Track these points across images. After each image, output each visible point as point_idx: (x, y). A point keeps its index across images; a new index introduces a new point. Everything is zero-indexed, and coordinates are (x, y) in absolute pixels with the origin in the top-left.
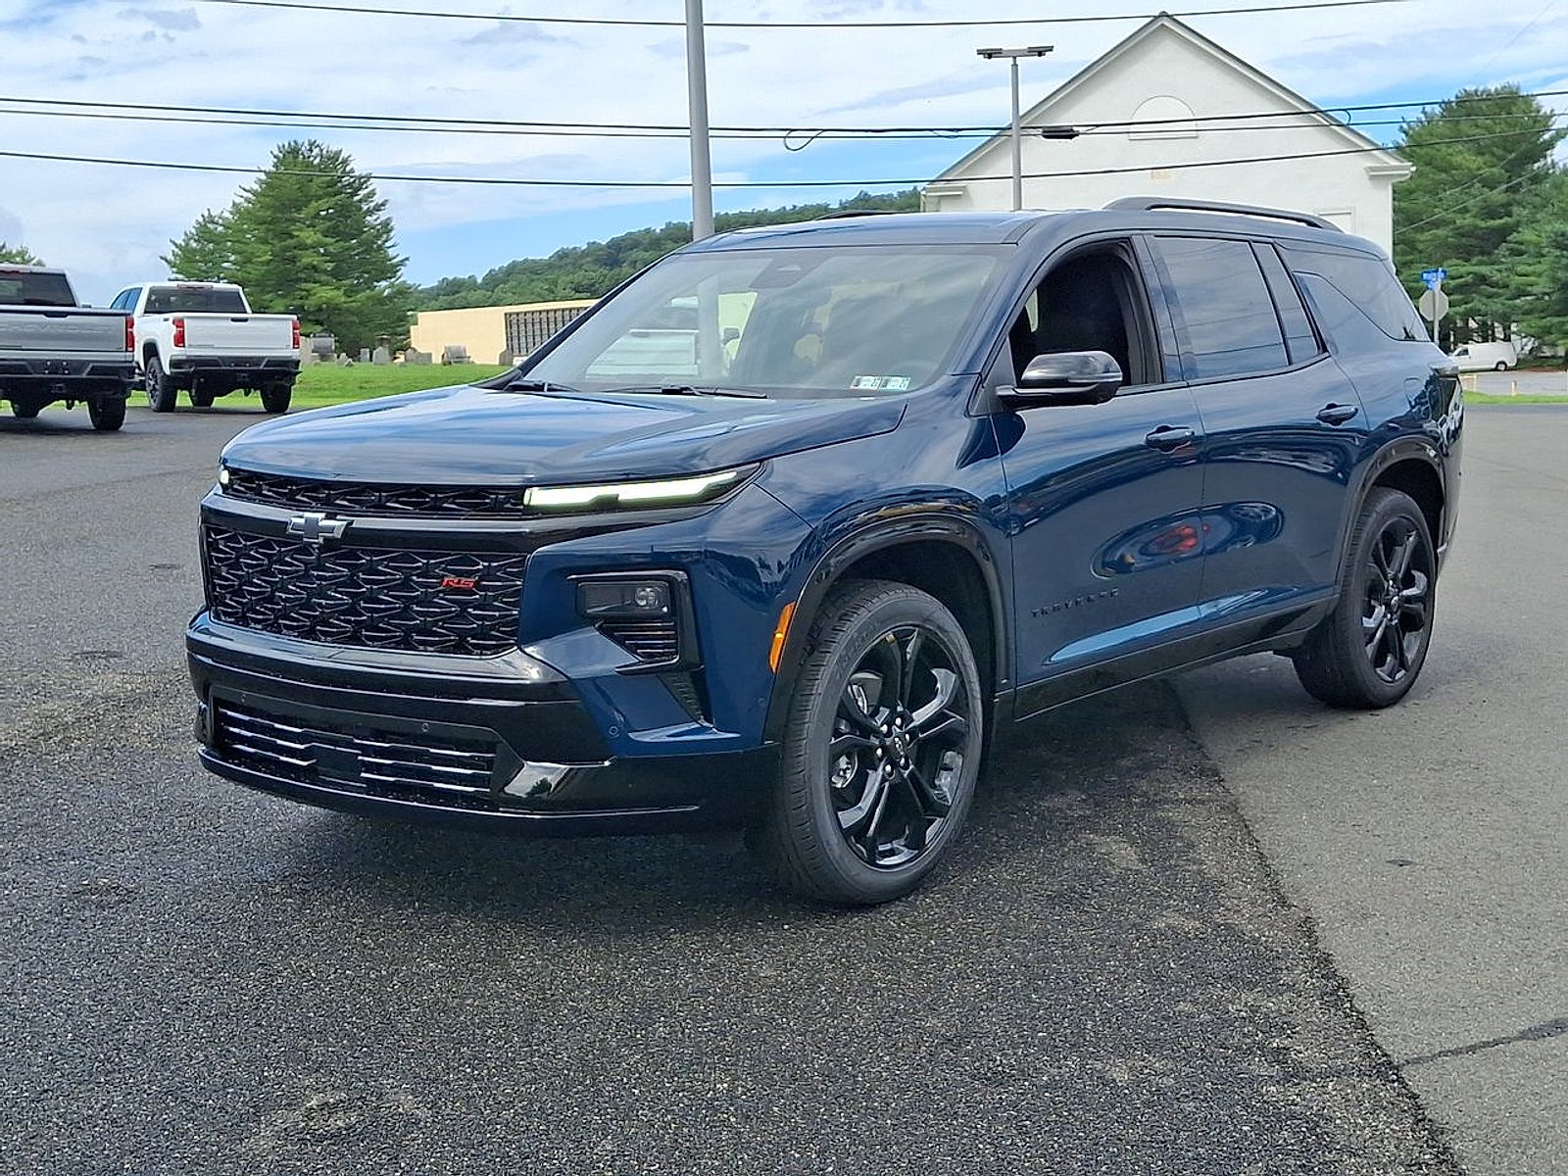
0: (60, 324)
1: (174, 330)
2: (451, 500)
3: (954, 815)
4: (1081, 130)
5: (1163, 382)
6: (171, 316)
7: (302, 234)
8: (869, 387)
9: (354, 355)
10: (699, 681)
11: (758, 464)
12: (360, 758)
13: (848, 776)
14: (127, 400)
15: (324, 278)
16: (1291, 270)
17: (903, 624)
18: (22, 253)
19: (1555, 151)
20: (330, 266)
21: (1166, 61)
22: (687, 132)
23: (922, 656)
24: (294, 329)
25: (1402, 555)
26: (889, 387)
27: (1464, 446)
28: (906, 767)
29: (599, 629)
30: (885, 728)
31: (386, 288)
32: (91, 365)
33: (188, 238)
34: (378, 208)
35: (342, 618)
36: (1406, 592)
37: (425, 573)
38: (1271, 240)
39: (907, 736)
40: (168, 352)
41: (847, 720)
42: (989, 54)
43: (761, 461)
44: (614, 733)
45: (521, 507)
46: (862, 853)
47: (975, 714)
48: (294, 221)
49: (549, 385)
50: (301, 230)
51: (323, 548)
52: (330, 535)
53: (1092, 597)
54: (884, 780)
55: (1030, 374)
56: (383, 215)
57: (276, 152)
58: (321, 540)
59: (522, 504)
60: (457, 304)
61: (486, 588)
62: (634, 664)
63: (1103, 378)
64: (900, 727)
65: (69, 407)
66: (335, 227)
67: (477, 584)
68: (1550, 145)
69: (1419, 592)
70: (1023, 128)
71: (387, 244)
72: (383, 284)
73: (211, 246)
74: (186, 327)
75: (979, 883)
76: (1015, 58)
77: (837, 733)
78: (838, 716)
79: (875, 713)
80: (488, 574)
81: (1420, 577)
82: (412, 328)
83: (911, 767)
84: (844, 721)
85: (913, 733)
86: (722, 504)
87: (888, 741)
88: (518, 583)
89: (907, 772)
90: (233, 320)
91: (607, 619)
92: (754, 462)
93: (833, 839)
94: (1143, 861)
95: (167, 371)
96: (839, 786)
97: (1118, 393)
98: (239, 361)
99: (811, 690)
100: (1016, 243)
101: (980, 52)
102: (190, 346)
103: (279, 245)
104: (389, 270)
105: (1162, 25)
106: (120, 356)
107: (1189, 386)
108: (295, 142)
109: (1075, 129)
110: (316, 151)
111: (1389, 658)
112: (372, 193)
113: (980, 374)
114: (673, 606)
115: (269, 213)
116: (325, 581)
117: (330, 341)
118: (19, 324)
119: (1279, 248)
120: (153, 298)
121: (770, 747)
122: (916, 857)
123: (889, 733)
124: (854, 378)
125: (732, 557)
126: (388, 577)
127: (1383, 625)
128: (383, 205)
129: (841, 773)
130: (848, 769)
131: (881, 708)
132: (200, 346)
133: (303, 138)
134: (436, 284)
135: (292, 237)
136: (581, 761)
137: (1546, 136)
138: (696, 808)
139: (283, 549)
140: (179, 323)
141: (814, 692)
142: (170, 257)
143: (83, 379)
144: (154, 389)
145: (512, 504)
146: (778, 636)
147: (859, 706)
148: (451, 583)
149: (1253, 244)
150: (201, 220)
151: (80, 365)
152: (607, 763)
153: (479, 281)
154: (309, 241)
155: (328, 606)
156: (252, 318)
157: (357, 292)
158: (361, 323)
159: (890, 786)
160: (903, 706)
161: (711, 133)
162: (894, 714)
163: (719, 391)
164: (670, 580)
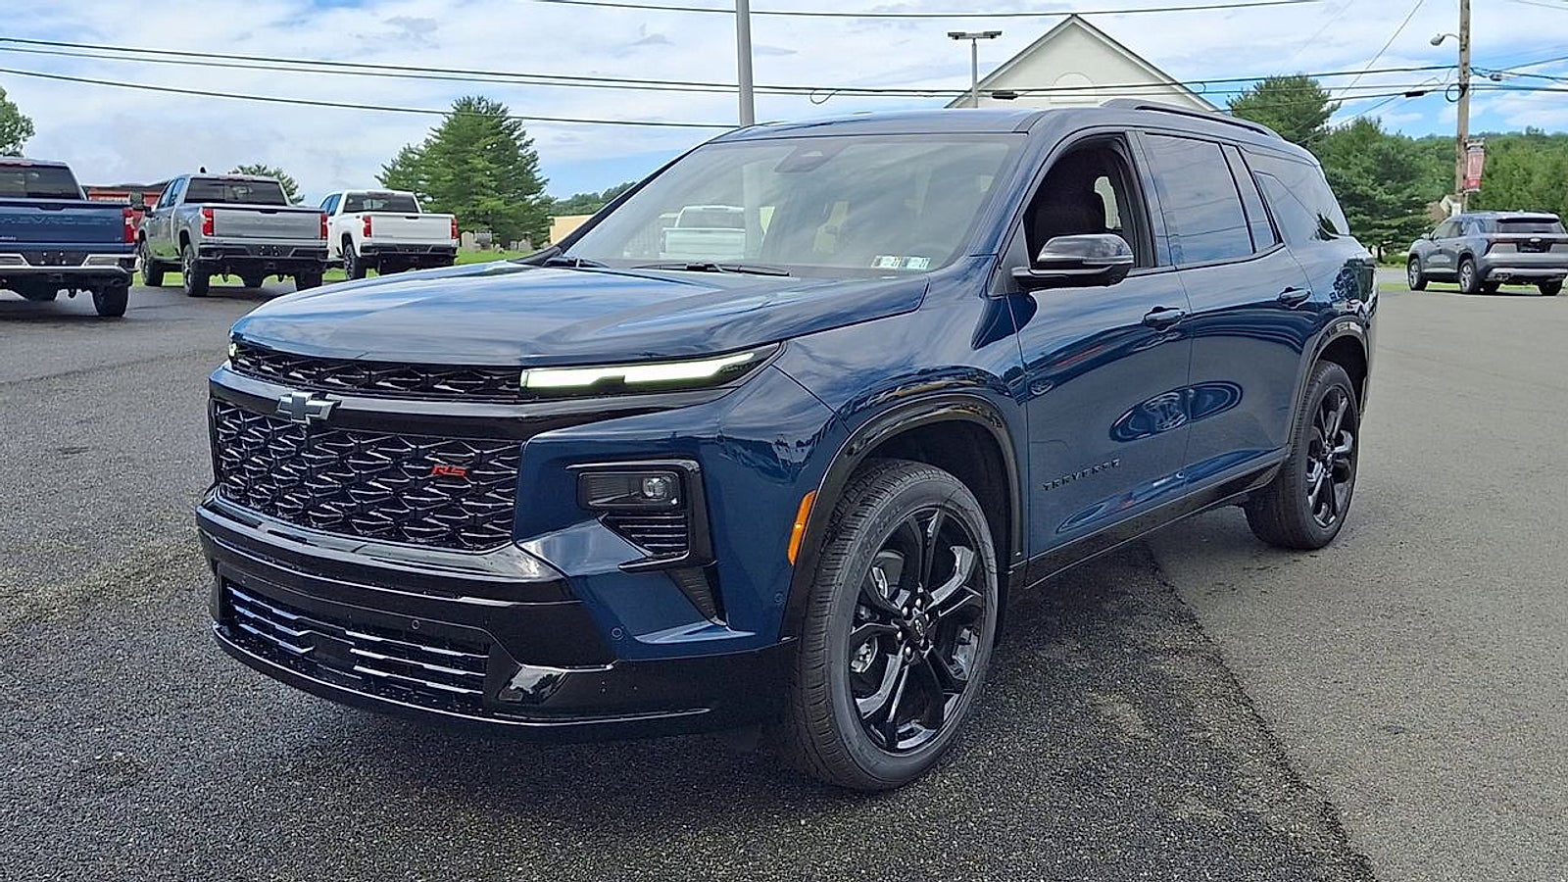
0: (272, 219)
1: (364, 225)
2: (443, 380)
3: (969, 691)
4: (1019, 93)
5: (1155, 266)
6: (361, 214)
7: (476, 161)
8: (889, 267)
9: (506, 246)
10: (713, 577)
11: (778, 344)
12: (353, 650)
13: (868, 660)
14: (324, 275)
15: (489, 192)
16: (1252, 170)
17: (922, 507)
18: (277, 173)
19: (1330, 119)
20: (494, 184)
21: (1075, 46)
22: (737, 89)
23: (943, 536)
24: (453, 224)
25: (1336, 419)
26: (909, 266)
27: (1378, 324)
28: (925, 647)
29: (603, 522)
30: (905, 610)
31: (533, 200)
32: (295, 249)
33: (394, 163)
34: (527, 144)
35: (333, 503)
36: (1337, 449)
37: (417, 458)
38: (1235, 143)
39: (927, 616)
40: (359, 241)
41: (867, 607)
42: (956, 36)
43: (781, 341)
44: (616, 634)
45: (518, 389)
46: (881, 740)
47: (992, 588)
48: (469, 152)
49: (582, 261)
50: (473, 158)
51: (310, 429)
52: (317, 416)
53: (1096, 468)
54: (904, 663)
55: (1043, 256)
56: (531, 149)
57: (455, 105)
58: (308, 421)
59: (519, 386)
60: (584, 212)
61: (477, 478)
62: (639, 561)
63: (1115, 260)
64: (920, 609)
65: (280, 280)
66: (498, 157)
67: (469, 473)
68: (1327, 115)
69: (1347, 449)
70: (980, 91)
71: (534, 169)
72: (532, 197)
73: (411, 169)
74: (372, 223)
75: (995, 756)
76: (974, 39)
77: (857, 622)
78: (859, 602)
79: (893, 597)
80: (480, 462)
81: (1348, 438)
82: (551, 227)
83: (931, 647)
84: (864, 608)
85: (932, 612)
86: (738, 387)
87: (909, 623)
88: (513, 472)
89: (927, 652)
90: (408, 217)
91: (612, 511)
92: (775, 342)
93: (851, 729)
94: (1149, 727)
95: (359, 254)
96: (859, 670)
97: (1129, 274)
98: (412, 247)
99: (833, 580)
100: (1027, 132)
101: (949, 35)
102: (376, 236)
103: (457, 169)
104: (536, 188)
105: (1074, 23)
106: (318, 243)
107: (1177, 270)
108: (469, 98)
109: (1015, 92)
110: (483, 104)
111: (1323, 507)
112: (524, 134)
113: (997, 255)
114: (683, 501)
115: (451, 146)
116: (314, 463)
117: (489, 236)
118: (243, 218)
119: (1242, 150)
120: (351, 201)
121: (787, 643)
122: (934, 736)
123: (909, 616)
124: (875, 257)
125: (750, 441)
126: (377, 462)
127: (1321, 478)
128: (531, 141)
129: (861, 658)
130: (868, 653)
131: (901, 591)
132: (382, 237)
133: (474, 94)
134: (570, 198)
135: (467, 163)
136: (581, 664)
137: (1325, 109)
138: (707, 710)
139: (276, 429)
140: (367, 220)
141: (834, 582)
142: (382, 177)
143: (290, 260)
144: (350, 267)
145: (508, 386)
146: (798, 526)
147: (879, 589)
148: (441, 471)
149: (1223, 146)
150: (402, 150)
151: (288, 249)
152: (609, 667)
153: (601, 196)
154: (480, 166)
155: (318, 490)
156: (422, 217)
157: (512, 202)
158: (516, 224)
159: (909, 669)
160: (924, 589)
161: (755, 90)
162: (914, 596)
163: (741, 269)
164: (680, 470)
